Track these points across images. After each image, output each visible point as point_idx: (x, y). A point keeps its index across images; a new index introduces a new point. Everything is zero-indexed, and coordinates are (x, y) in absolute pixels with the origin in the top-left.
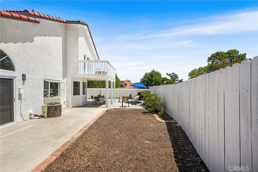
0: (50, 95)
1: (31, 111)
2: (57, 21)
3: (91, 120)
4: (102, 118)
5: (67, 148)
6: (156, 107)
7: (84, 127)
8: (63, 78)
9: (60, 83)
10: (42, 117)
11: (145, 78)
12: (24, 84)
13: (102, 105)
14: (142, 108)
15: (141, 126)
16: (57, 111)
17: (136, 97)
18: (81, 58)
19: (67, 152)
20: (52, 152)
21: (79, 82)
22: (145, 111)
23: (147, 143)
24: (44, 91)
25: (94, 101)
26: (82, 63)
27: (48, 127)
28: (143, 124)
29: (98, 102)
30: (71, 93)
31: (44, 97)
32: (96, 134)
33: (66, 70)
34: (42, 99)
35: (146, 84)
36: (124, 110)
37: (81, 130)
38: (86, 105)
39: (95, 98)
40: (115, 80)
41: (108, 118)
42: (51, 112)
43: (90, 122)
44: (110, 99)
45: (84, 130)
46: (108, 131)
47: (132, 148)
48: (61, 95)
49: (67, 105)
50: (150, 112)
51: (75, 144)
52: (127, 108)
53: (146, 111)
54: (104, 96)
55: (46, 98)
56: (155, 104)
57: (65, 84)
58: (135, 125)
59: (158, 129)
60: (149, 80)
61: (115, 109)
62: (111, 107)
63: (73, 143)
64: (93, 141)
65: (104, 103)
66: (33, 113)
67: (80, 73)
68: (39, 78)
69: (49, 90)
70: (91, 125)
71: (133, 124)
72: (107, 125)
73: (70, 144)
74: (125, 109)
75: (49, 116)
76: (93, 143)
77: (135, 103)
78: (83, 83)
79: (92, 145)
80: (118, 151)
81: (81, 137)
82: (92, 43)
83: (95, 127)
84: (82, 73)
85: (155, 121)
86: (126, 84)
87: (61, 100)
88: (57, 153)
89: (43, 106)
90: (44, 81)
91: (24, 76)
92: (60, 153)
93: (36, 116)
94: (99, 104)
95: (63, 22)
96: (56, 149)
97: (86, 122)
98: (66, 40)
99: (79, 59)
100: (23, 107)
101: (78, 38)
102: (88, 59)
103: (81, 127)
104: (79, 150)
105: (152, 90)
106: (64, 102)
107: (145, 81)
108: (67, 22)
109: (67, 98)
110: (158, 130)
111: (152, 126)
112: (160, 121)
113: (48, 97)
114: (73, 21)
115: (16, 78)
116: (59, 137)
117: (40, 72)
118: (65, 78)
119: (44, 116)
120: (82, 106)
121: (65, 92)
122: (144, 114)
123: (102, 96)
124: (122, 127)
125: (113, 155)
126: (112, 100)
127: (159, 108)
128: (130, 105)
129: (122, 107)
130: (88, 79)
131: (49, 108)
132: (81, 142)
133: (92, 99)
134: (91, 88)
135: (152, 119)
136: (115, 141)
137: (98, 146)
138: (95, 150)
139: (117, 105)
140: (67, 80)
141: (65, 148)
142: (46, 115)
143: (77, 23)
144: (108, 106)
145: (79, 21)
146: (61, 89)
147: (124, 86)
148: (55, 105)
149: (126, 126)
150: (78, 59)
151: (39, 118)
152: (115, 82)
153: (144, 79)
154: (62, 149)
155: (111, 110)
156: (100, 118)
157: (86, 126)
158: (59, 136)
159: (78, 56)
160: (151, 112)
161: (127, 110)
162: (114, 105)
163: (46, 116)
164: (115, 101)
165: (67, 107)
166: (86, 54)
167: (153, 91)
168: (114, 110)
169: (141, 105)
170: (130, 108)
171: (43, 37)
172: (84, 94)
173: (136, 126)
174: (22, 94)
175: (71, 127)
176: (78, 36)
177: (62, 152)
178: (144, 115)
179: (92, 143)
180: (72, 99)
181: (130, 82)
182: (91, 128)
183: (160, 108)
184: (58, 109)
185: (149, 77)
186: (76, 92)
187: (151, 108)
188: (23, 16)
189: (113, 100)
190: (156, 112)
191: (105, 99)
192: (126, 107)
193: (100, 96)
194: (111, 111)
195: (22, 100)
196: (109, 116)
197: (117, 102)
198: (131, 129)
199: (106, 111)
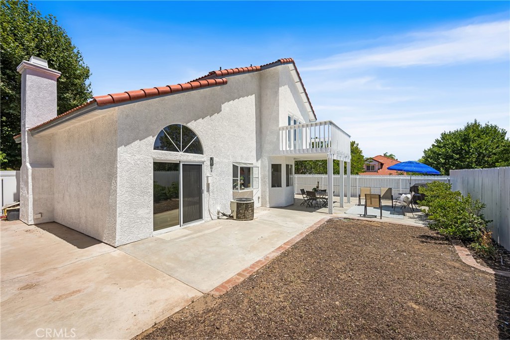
0: (240, 187)
1: (219, 208)
2: (249, 71)
3: (298, 233)
4: (318, 233)
5: (258, 270)
6: (466, 227)
7: (284, 244)
8: (257, 160)
9: (253, 168)
10: (231, 217)
11: (440, 147)
12: (211, 171)
13: (321, 208)
14: (420, 224)
15: (407, 268)
16: (248, 211)
17: (404, 195)
18: (283, 122)
19: (257, 276)
20: (239, 271)
21: (281, 165)
22: (427, 234)
23: (413, 309)
24: (233, 180)
25: (306, 199)
26: (284, 132)
27: (236, 234)
28: (414, 263)
29: (314, 201)
30: (269, 184)
31: (233, 189)
32: (303, 260)
33: (261, 145)
34: (231, 191)
35: (443, 161)
36: (369, 223)
37: (279, 248)
38: (292, 205)
39: (308, 193)
40: (350, 158)
41: (329, 235)
42: (241, 211)
43: (295, 238)
44: (339, 197)
45: (283, 249)
46: (326, 260)
47: (370, 307)
48: (254, 186)
49: (262, 202)
50: (442, 239)
51: (268, 268)
52: (378, 219)
53: (432, 233)
54: (325, 191)
55: (235, 191)
56: (460, 219)
57: (260, 168)
58: (388, 262)
59: (458, 286)
60: (453, 152)
61: (347, 218)
62: (338, 213)
63: (266, 265)
64: (296, 270)
65: (325, 205)
66: (221, 211)
67: (281, 149)
68: (227, 161)
69: (239, 179)
70: (296, 242)
71: (384, 258)
72: (324, 249)
73: (261, 266)
74: (371, 221)
75: (238, 218)
76: (295, 275)
77: (401, 211)
78: (287, 166)
79: (293, 277)
80: (338, 302)
81: (278, 260)
82: (303, 91)
83: (302, 248)
84: (284, 149)
85: (457, 265)
86: (382, 164)
87: (254, 194)
88: (245, 273)
89: (231, 202)
90: (233, 165)
91: (212, 159)
92: (248, 275)
93: (224, 215)
94: (315, 206)
95: (257, 70)
96: (244, 268)
97: (289, 235)
98: (260, 97)
99: (280, 126)
100: (211, 202)
101: (278, 89)
102: (295, 122)
103: (280, 243)
104: (274, 279)
105: (459, 180)
106: (259, 198)
107: (440, 155)
108: (263, 68)
109: (263, 192)
110: (459, 288)
111: (439, 272)
112: (474, 267)
113: (237, 189)
114: (270, 64)
115: (205, 163)
116: (249, 251)
117: (228, 154)
118: (259, 159)
119: (232, 217)
120: (286, 207)
121: (260, 181)
122: (423, 240)
123: (322, 191)
124: (355, 260)
125: (328, 305)
126: (342, 200)
127: (475, 231)
128: (386, 213)
129: (365, 217)
130: (294, 159)
131: (239, 205)
132: (278, 267)
133: (302, 194)
134: (301, 173)
135: (448, 256)
136: (335, 282)
137: (303, 281)
138: (298, 286)
139: (352, 210)
140: (262, 162)
141: (255, 270)
142: (235, 214)
143: (277, 64)
144: (333, 211)
145: (279, 61)
146: (254, 176)
147: (376, 168)
148: (246, 202)
149: (366, 259)
150: (278, 125)
151: (227, 219)
152: (349, 160)
153: (436, 149)
154: (251, 269)
155: (339, 220)
156: (313, 232)
157: (288, 242)
158: (249, 249)
159: (278, 121)
160: (447, 239)
161: (376, 225)
162: (347, 210)
163: (235, 218)
164: (349, 201)
165: (262, 206)
166: (291, 113)
167: (463, 182)
168: (346, 221)
169: (420, 217)
170: (384, 220)
171: (231, 102)
172: (288, 185)
173: (392, 264)
174: (210, 184)
175: (265, 239)
176: (278, 85)
177: (251, 274)
178: (423, 242)
179: (294, 273)
180: (269, 193)
181: (392, 158)
182: (295, 247)
183: (478, 232)
184: (249, 208)
185: (453, 144)
186: (276, 182)
187: (446, 228)
188: (212, 81)
189: (345, 199)
190: (466, 240)
191: (326, 197)
192: (376, 217)
193: (317, 191)
194: (337, 221)
195: (210, 192)
196: (333, 231)
197: (355, 204)
198: (376, 269)
199: (327, 222)
